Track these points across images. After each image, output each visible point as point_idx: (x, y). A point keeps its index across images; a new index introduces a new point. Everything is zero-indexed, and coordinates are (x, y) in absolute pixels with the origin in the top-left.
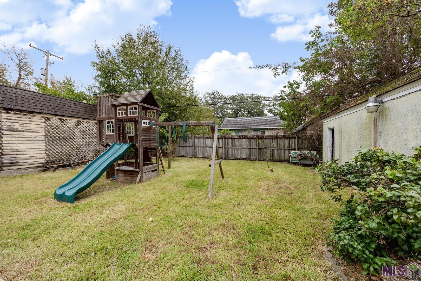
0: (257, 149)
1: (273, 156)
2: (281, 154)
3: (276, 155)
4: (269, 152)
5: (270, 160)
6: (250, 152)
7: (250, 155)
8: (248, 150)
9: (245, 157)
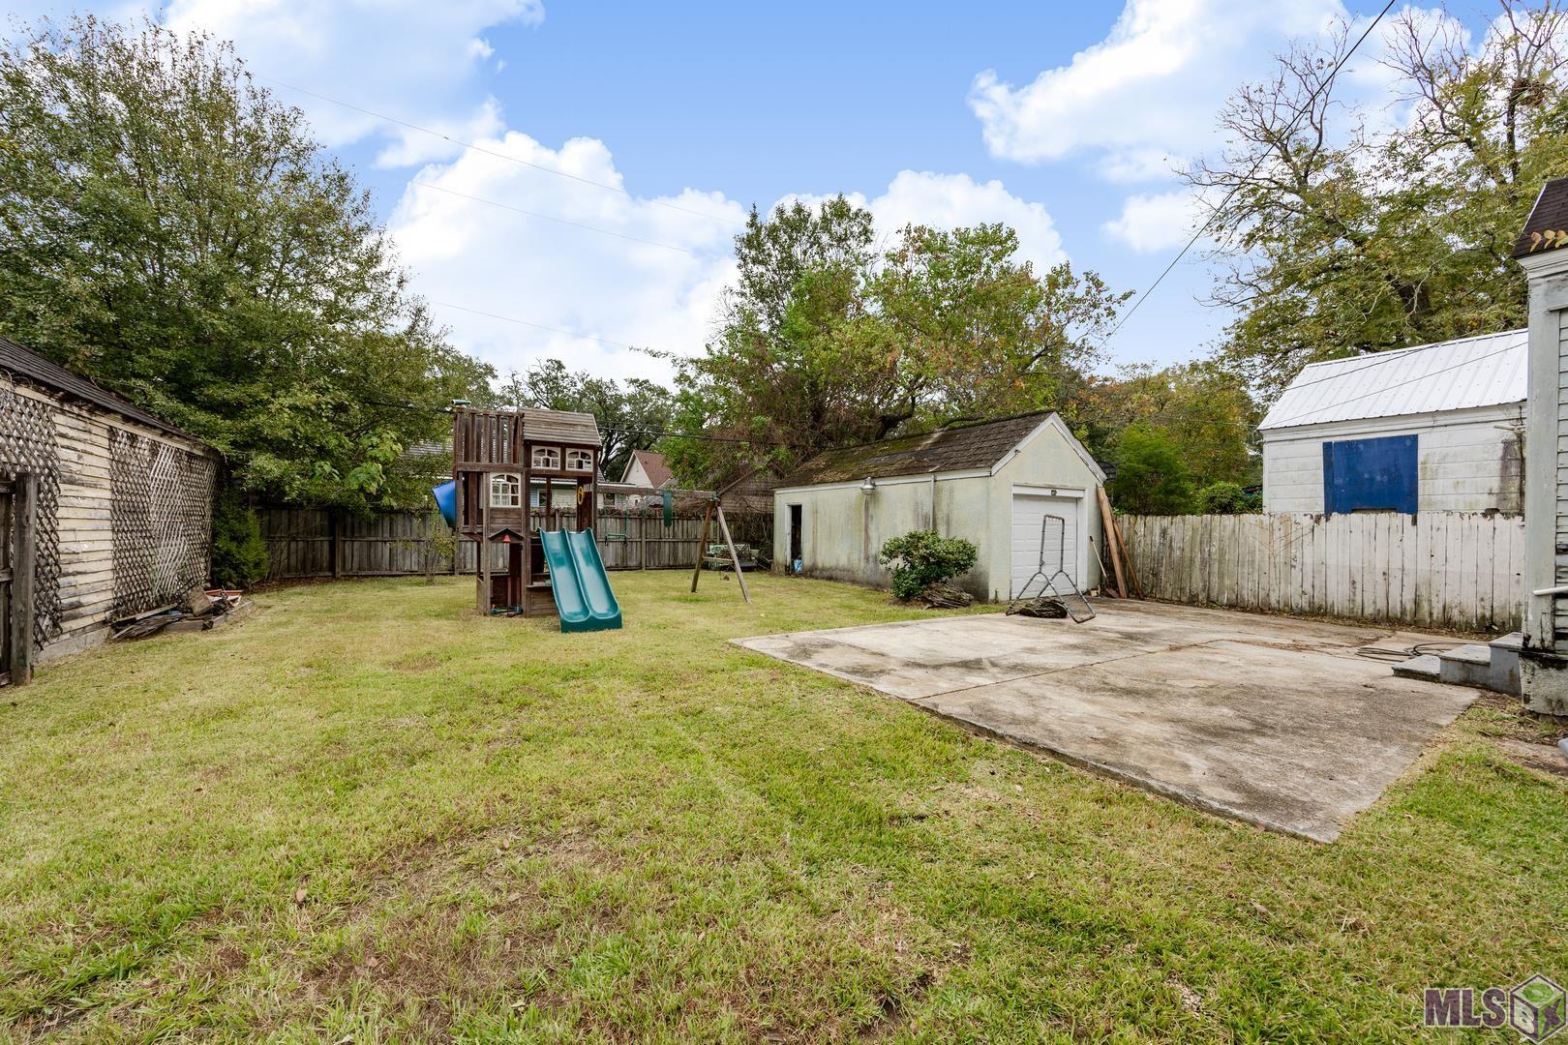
0: (644, 543)
1: (675, 558)
2: (689, 552)
3: (680, 554)
4: (666, 548)
5: (670, 567)
6: (624, 549)
7: (624, 558)
8: (619, 545)
9: (613, 564)
